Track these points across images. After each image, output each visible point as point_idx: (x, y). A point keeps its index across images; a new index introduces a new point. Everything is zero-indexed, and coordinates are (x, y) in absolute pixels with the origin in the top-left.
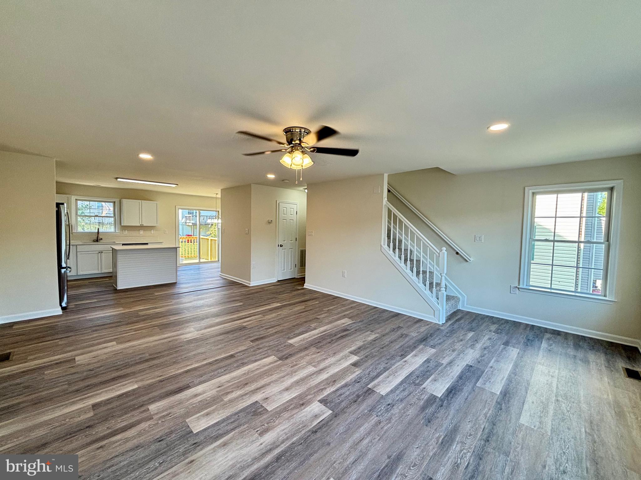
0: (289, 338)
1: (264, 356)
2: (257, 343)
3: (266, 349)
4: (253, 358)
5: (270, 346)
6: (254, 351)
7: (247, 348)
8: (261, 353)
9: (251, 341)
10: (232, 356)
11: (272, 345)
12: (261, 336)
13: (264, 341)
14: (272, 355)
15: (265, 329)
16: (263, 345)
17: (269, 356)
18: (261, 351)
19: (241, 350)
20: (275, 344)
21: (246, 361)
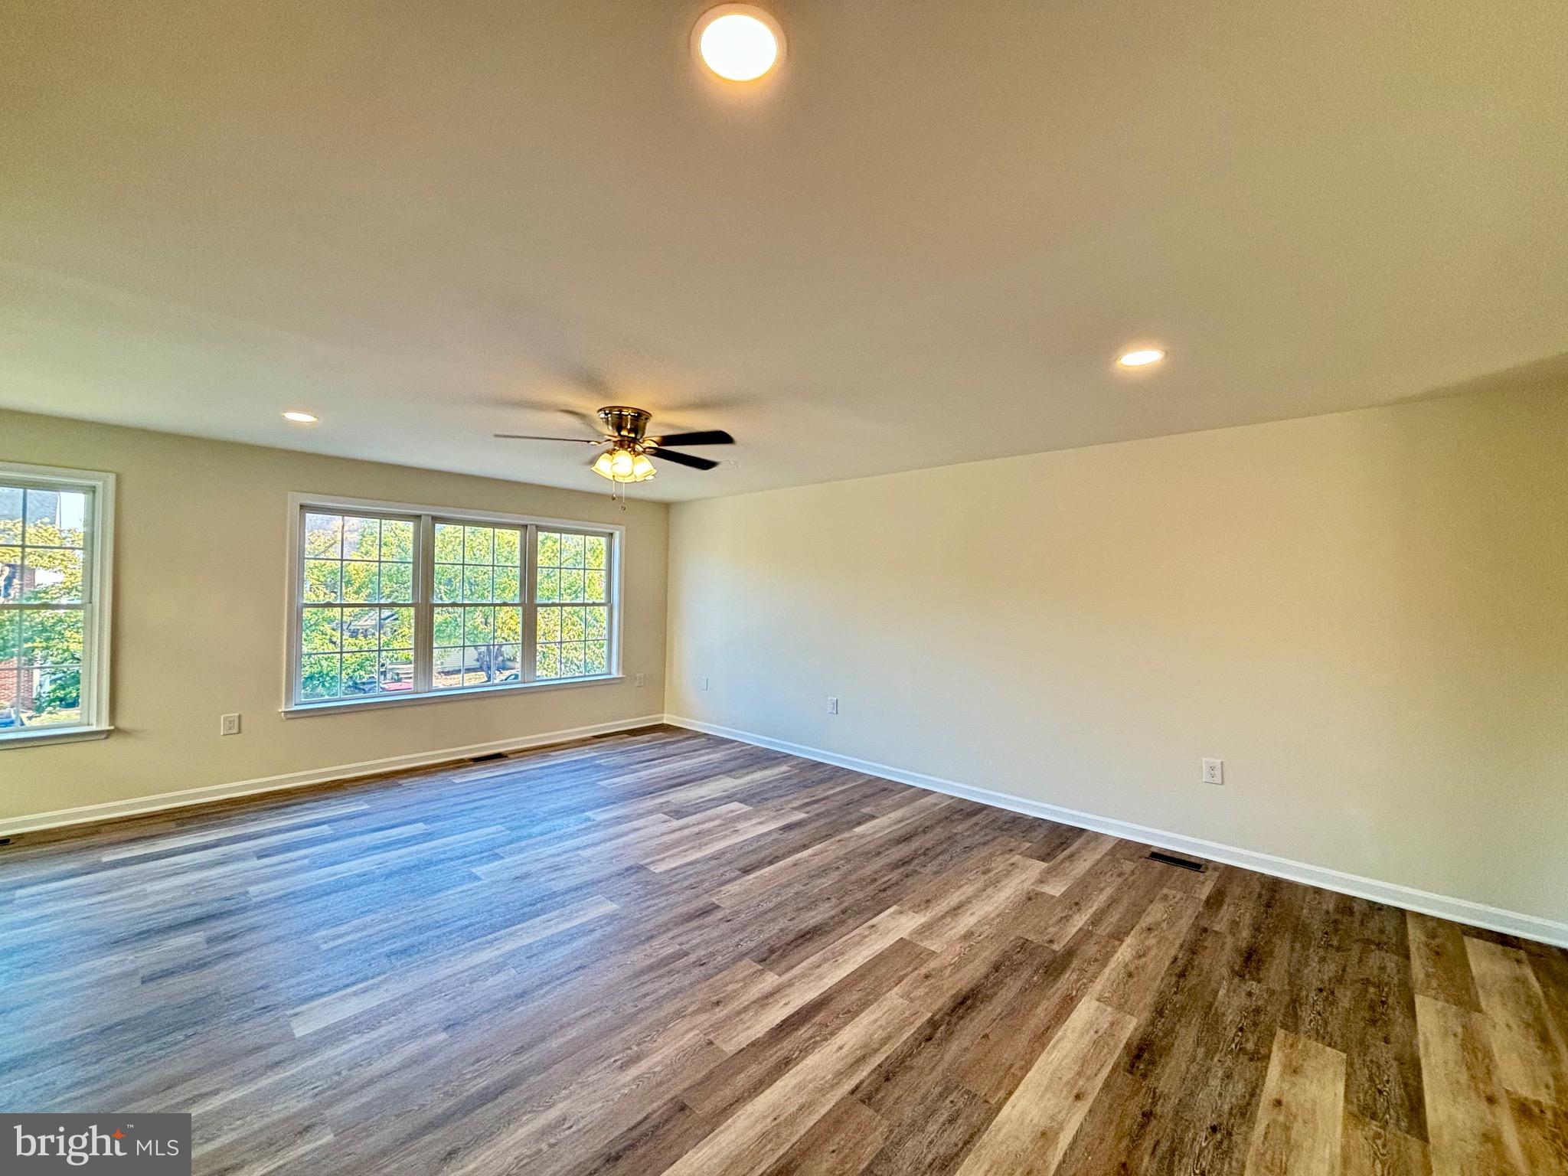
0: (612, 917)
1: (677, 871)
2: (699, 903)
3: (675, 886)
4: (699, 867)
5: (667, 894)
6: (702, 881)
7: (723, 888)
8: (686, 878)
9: (718, 907)
10: (746, 871)
11: (663, 895)
12: (695, 923)
13: (684, 909)
14: (661, 873)
15: (686, 954)
16: (684, 897)
17: (666, 872)
18: (686, 883)
19: (735, 883)
20: (653, 899)
21: (713, 862)
